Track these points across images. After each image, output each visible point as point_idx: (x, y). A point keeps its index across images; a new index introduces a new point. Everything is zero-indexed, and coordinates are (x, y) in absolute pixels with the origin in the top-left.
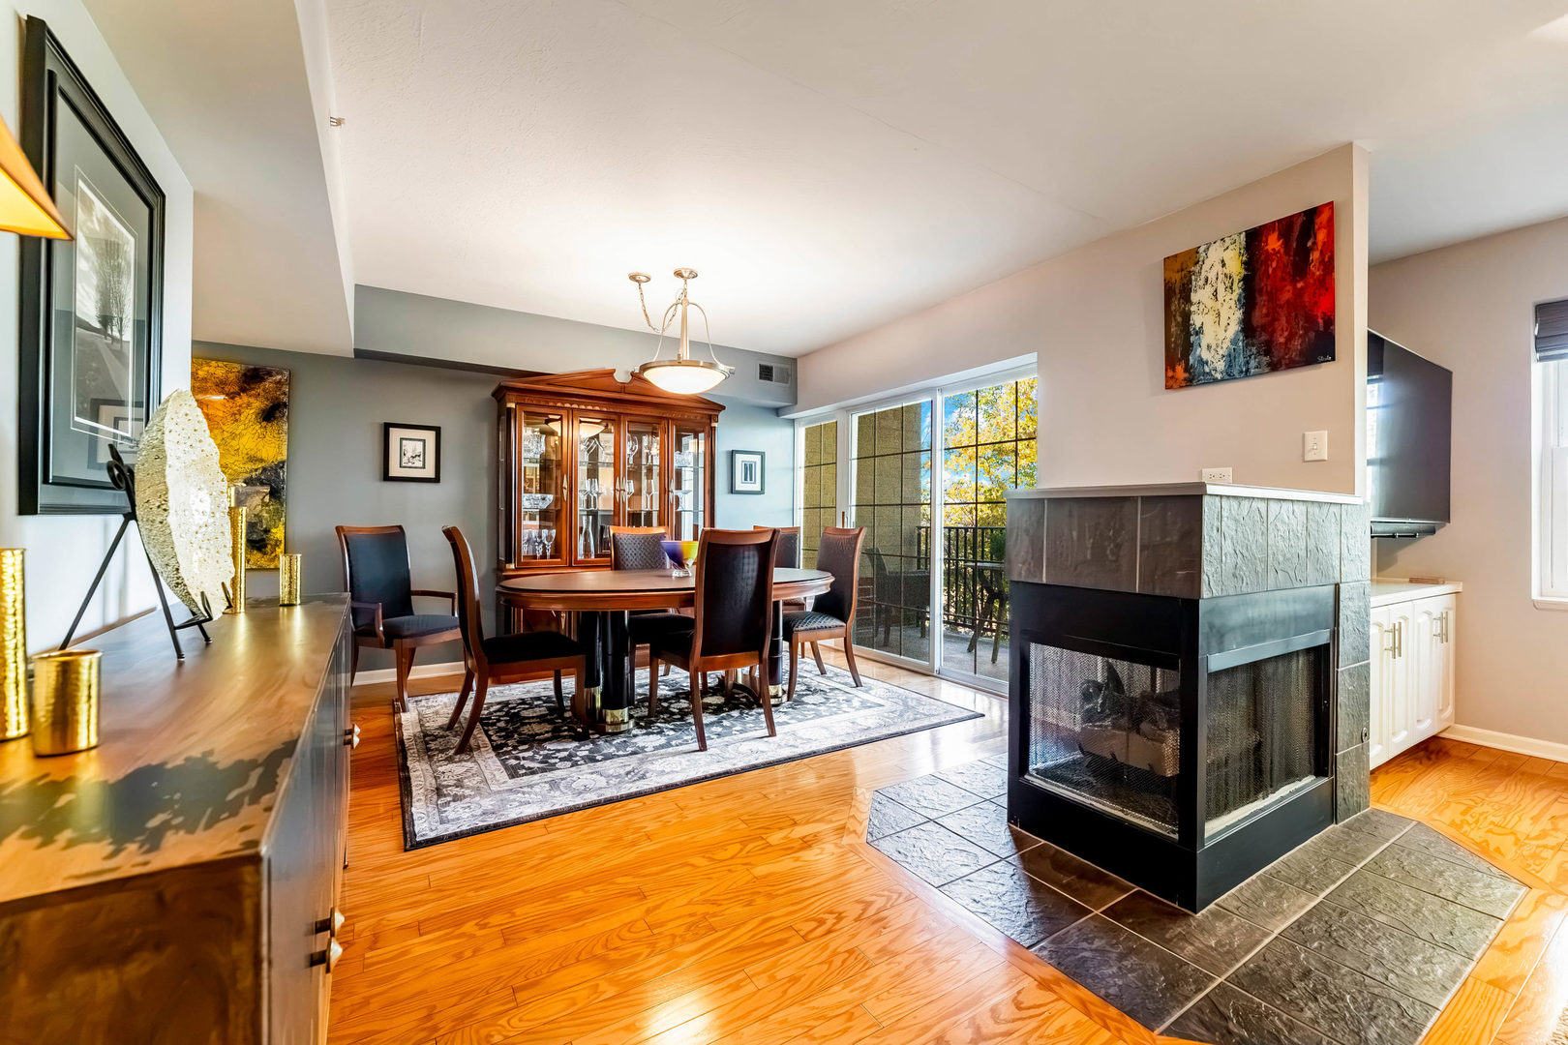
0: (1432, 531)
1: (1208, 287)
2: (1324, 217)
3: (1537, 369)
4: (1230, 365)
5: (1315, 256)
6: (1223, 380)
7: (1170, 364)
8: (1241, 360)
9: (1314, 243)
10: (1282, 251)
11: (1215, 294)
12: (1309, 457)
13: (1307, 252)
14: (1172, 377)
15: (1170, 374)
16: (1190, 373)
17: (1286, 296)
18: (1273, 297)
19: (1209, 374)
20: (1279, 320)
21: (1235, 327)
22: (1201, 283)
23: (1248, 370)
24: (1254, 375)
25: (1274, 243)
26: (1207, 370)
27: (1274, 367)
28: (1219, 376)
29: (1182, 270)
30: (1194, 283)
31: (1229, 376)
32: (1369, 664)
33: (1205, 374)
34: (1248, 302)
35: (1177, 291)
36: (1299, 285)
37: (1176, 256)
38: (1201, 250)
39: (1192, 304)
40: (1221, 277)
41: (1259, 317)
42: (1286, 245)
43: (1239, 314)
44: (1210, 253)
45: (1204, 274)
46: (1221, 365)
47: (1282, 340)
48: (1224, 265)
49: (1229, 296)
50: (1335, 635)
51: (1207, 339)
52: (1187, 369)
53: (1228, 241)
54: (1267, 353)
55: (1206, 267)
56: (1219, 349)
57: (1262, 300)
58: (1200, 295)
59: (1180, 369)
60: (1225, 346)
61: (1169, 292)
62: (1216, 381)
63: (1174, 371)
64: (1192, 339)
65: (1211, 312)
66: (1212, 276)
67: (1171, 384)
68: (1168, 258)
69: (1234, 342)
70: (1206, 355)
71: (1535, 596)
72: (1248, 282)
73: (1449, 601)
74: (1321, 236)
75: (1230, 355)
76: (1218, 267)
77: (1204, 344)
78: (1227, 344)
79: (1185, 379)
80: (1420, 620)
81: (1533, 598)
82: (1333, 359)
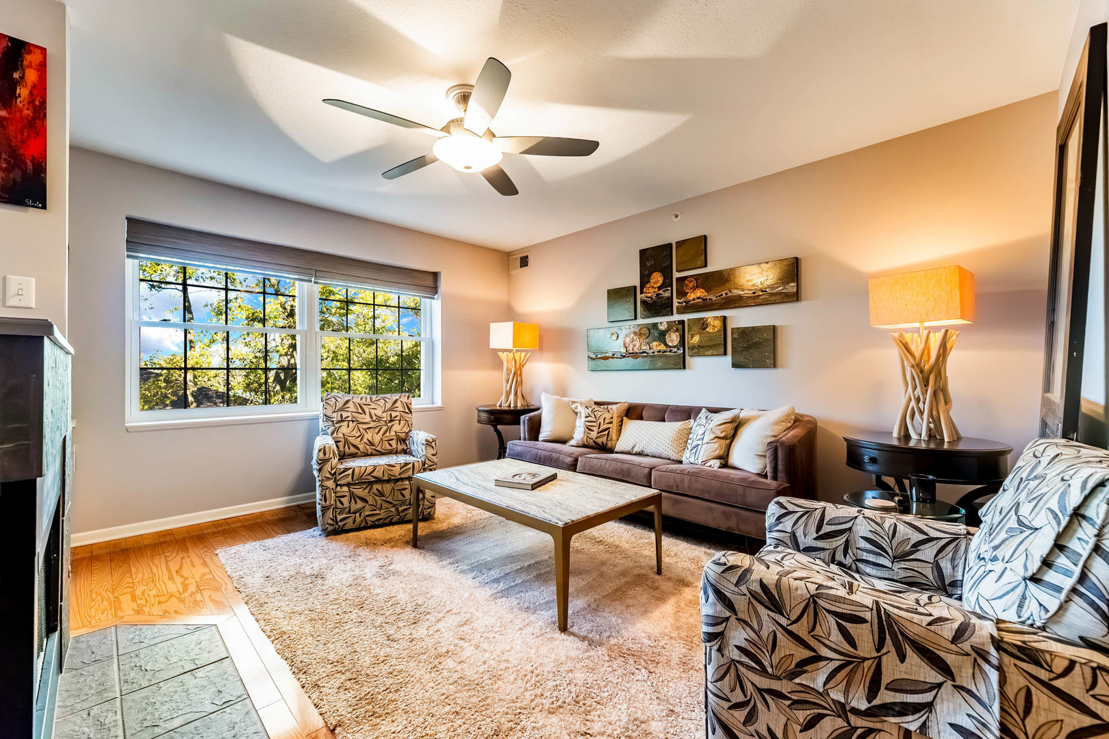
2: (33, 59)
5: (23, 91)
12: (15, 302)
13: (16, 82)
36: (3, 114)
74: (31, 76)
81: (127, 425)
82: (44, 208)
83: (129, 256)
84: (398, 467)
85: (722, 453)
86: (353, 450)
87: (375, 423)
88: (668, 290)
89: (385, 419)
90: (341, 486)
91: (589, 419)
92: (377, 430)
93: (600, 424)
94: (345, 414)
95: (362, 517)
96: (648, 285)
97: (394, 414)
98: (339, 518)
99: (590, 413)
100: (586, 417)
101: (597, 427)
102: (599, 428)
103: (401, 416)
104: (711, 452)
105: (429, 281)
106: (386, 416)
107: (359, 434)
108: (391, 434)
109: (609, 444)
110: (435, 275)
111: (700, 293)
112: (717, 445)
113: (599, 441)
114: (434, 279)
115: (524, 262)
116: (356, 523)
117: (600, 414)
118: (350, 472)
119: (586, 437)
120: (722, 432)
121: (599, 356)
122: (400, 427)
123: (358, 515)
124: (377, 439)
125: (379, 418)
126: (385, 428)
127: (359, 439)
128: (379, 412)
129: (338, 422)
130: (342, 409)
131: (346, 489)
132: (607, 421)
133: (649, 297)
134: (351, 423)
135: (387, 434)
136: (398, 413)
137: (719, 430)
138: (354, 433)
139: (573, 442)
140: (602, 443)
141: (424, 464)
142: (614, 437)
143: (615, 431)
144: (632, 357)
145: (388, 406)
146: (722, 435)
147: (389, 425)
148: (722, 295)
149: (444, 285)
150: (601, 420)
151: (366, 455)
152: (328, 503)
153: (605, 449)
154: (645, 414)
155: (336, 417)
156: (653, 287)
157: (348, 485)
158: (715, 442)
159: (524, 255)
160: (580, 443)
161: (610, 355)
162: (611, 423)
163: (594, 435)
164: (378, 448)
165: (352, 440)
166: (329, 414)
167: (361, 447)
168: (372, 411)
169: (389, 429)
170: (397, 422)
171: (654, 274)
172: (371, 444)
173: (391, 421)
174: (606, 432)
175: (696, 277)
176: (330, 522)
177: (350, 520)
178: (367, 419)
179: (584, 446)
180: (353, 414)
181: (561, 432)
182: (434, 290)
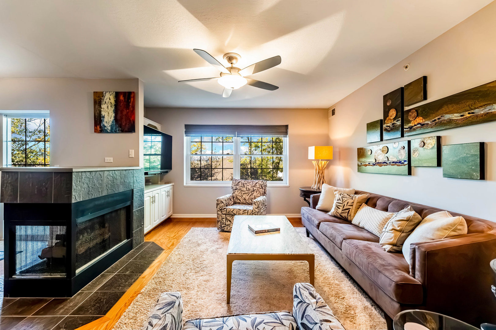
0: (167, 172)
1: (106, 104)
2: (132, 95)
3: (185, 138)
4: (112, 129)
5: (131, 104)
6: (110, 132)
7: (96, 125)
8: (114, 128)
9: (131, 101)
10: (124, 100)
11: (108, 107)
12: (130, 156)
13: (130, 102)
14: (96, 129)
15: (96, 128)
16: (101, 129)
17: (125, 113)
18: (122, 113)
19: (106, 130)
20: (123, 119)
21: (113, 118)
22: (104, 103)
23: (116, 131)
24: (118, 133)
25: (122, 98)
26: (106, 129)
27: (123, 131)
28: (109, 131)
29: (99, 97)
30: (102, 102)
31: (112, 132)
32: (144, 207)
33: (105, 130)
34: (116, 111)
35: (97, 103)
36: (128, 111)
37: (97, 92)
38: (104, 93)
39: (102, 108)
40: (109, 103)
41: (118, 118)
42: (125, 99)
43: (114, 115)
44: (106, 94)
45: (105, 100)
46: (109, 128)
47: (124, 124)
48: (110, 100)
49: (111, 109)
50: (132, 203)
51: (106, 119)
52: (101, 127)
53: (111, 93)
54: (121, 127)
55: (105, 98)
56: (109, 123)
57: (119, 112)
58: (104, 106)
59: (98, 127)
60: (110, 123)
61: (95, 102)
62: (108, 132)
63: (97, 127)
64: (102, 119)
65: (107, 112)
66: (107, 102)
67: (96, 131)
68: (95, 92)
69: (113, 122)
70: (105, 125)
71: (185, 184)
72: (116, 106)
73: (171, 187)
74: (132, 99)
75: (111, 126)
76: (108, 99)
77: (105, 121)
78: (111, 122)
79: (100, 130)
80: (163, 193)
81: (184, 185)
82: (135, 132)
83: (186, 136)
84: (242, 211)
85: (395, 241)
86: (238, 201)
87: (247, 191)
88: (399, 120)
89: (251, 190)
90: (223, 214)
91: (339, 201)
92: (247, 194)
93: (344, 205)
94: (237, 187)
95: (230, 228)
96: (387, 119)
97: (255, 188)
98: (222, 226)
99: (340, 198)
100: (338, 200)
101: (342, 207)
102: (343, 208)
103: (258, 189)
104: (388, 239)
105: (284, 130)
106: (251, 189)
107: (241, 195)
108: (253, 197)
109: (349, 218)
110: (287, 126)
111: (420, 120)
112: (393, 235)
113: (343, 215)
114: (286, 129)
115: (333, 113)
116: (228, 229)
117: (346, 199)
118: (225, 210)
119: (335, 211)
120: (398, 227)
121: (363, 164)
122: (256, 194)
123: (228, 226)
124: (247, 198)
125: (249, 189)
126: (251, 194)
127: (241, 197)
128: (249, 187)
129: (235, 190)
130: (237, 185)
131: (224, 216)
132: (349, 204)
133: (388, 126)
134: (239, 190)
135: (251, 196)
136: (256, 188)
137: (397, 224)
138: (239, 194)
139: (330, 213)
140: (345, 216)
141: (252, 211)
142: (352, 214)
143: (353, 211)
144: (379, 165)
145: (253, 185)
146: (398, 229)
147: (252, 193)
148: (435, 120)
149: (290, 131)
150: (346, 203)
151: (243, 204)
152: (219, 220)
153: (346, 221)
154: (379, 203)
155: (234, 188)
156: (390, 119)
157: (225, 214)
158: (392, 233)
159: (333, 109)
160: (333, 215)
161: (367, 163)
162: (352, 206)
163: (340, 211)
164: (247, 202)
165: (238, 197)
166: (233, 186)
167: (241, 200)
168: (247, 187)
169: (252, 194)
170: (256, 192)
171: (391, 110)
172: (245, 200)
173: (253, 191)
174: (347, 211)
175: (416, 109)
176: (220, 227)
177: (226, 228)
178: (245, 190)
179: (335, 216)
180: (240, 187)
181: (326, 207)
182: (286, 133)
